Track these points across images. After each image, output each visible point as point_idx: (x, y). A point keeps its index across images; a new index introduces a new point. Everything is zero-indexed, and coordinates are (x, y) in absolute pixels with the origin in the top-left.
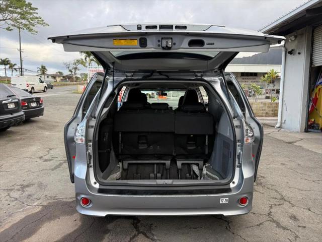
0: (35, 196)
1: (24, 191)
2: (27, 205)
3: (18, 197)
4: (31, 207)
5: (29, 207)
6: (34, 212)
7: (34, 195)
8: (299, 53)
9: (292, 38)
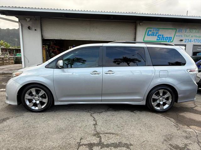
0: (184, 134)
1: (186, 145)
2: (196, 133)
3: (196, 143)
4: (195, 130)
5: (196, 131)
6: (197, 127)
7: (183, 136)
8: (35, 30)
9: (28, 20)
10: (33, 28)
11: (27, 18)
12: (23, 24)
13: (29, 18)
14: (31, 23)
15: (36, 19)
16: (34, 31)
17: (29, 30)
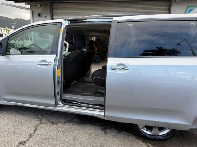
8: (46, 17)
9: (39, 6)
10: (43, 15)
11: (37, 4)
12: (34, 11)
13: (39, 4)
14: (41, 9)
15: (47, 5)
16: (44, 18)
17: (40, 18)
